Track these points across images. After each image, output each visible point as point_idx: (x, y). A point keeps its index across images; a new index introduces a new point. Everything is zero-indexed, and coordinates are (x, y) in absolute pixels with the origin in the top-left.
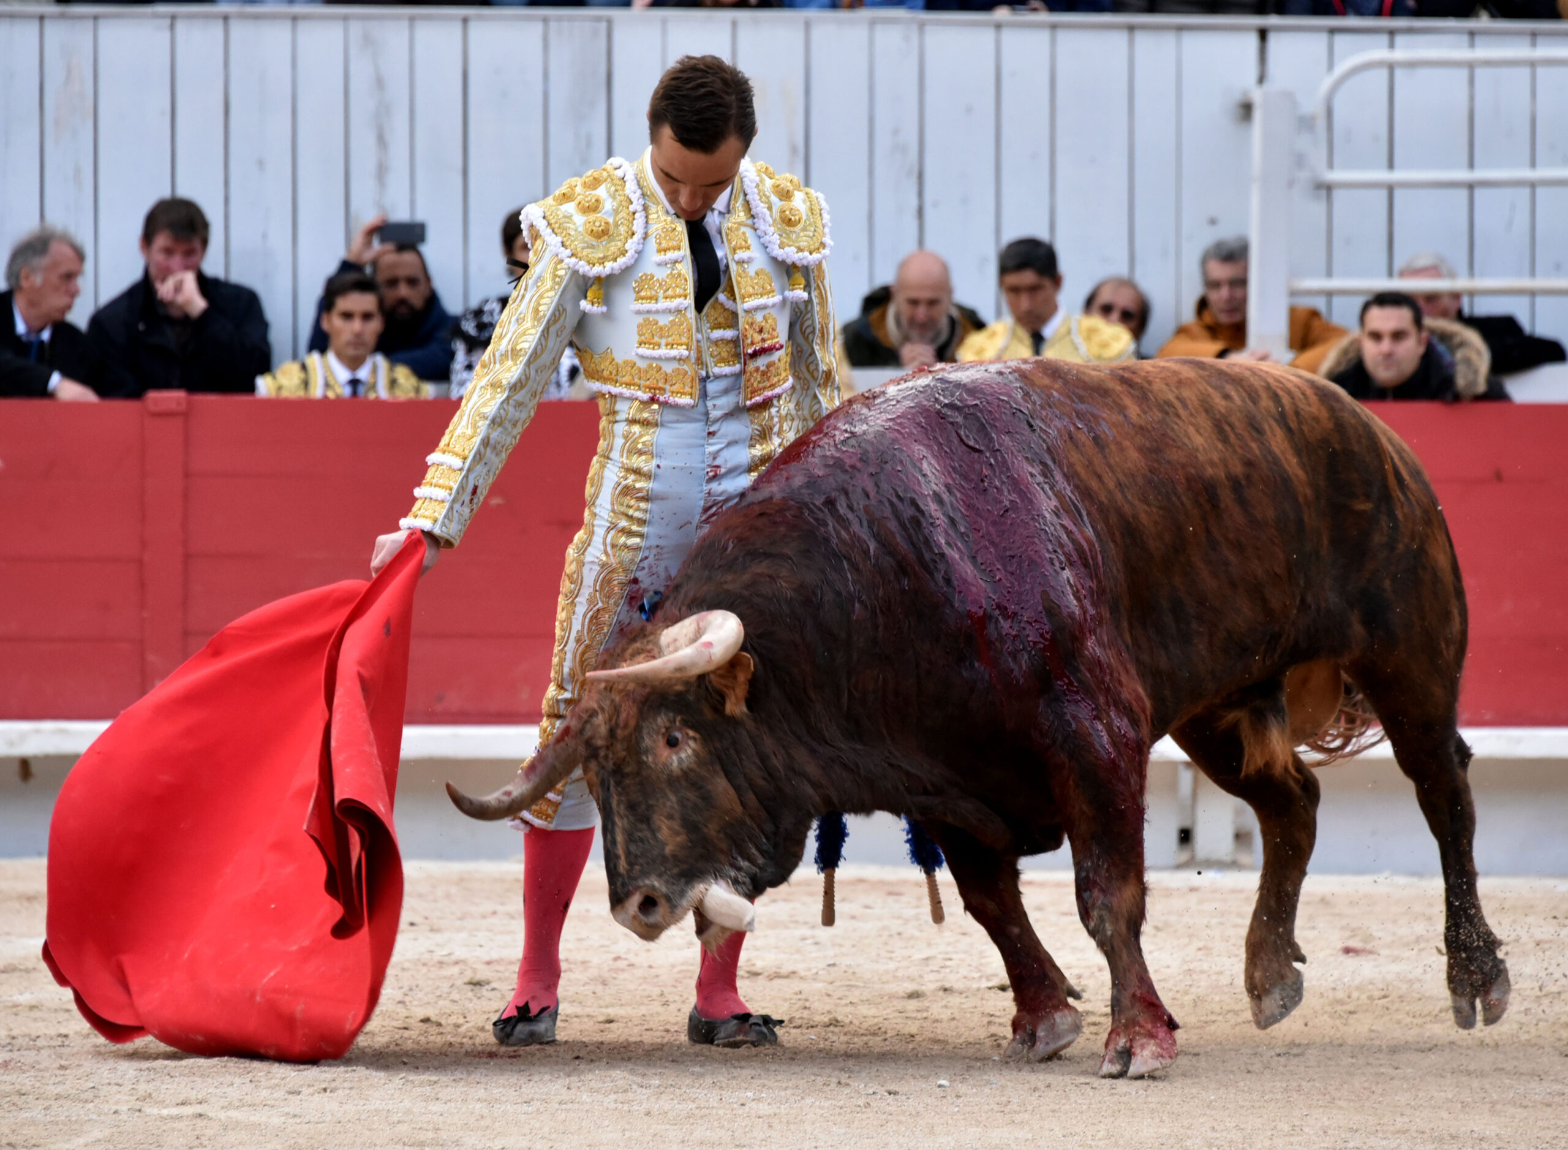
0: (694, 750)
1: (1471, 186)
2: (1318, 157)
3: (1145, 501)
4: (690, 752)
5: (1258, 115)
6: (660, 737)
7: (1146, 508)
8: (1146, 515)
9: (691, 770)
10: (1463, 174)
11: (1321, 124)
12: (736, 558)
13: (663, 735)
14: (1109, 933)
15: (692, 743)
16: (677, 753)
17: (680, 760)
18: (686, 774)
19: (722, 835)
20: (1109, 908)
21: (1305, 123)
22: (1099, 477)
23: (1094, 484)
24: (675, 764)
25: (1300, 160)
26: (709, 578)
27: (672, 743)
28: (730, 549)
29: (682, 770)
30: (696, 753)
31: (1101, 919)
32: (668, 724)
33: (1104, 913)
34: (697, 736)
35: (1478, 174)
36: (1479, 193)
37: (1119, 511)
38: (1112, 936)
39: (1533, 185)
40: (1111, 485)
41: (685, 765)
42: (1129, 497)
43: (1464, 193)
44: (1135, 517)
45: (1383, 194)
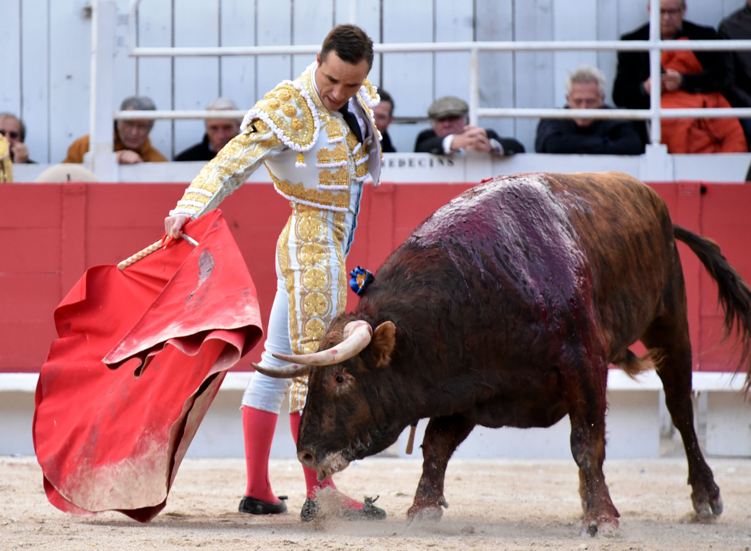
0: (350, 386)
1: (220, 56)
2: (131, 39)
3: (612, 247)
4: (347, 386)
5: (95, 15)
6: (333, 377)
7: (612, 250)
8: (612, 254)
9: (346, 395)
10: (216, 50)
11: (132, 20)
12: (410, 284)
13: (335, 376)
14: (589, 466)
15: (349, 382)
16: (339, 386)
17: (341, 390)
18: (343, 396)
19: (354, 429)
20: (590, 454)
21: (123, 20)
22: (590, 235)
23: (588, 239)
24: (338, 391)
25: (120, 42)
26: (395, 293)
27: (340, 380)
28: (408, 278)
29: (340, 394)
30: (350, 387)
31: (586, 459)
32: (338, 371)
33: (587, 456)
34: (354, 378)
35: (224, 50)
36: (224, 60)
37: (599, 252)
38: (590, 467)
39: (256, 56)
40: (596, 238)
41: (342, 393)
42: (604, 245)
43: (216, 60)
44: (607, 255)
45: (169, 61)
